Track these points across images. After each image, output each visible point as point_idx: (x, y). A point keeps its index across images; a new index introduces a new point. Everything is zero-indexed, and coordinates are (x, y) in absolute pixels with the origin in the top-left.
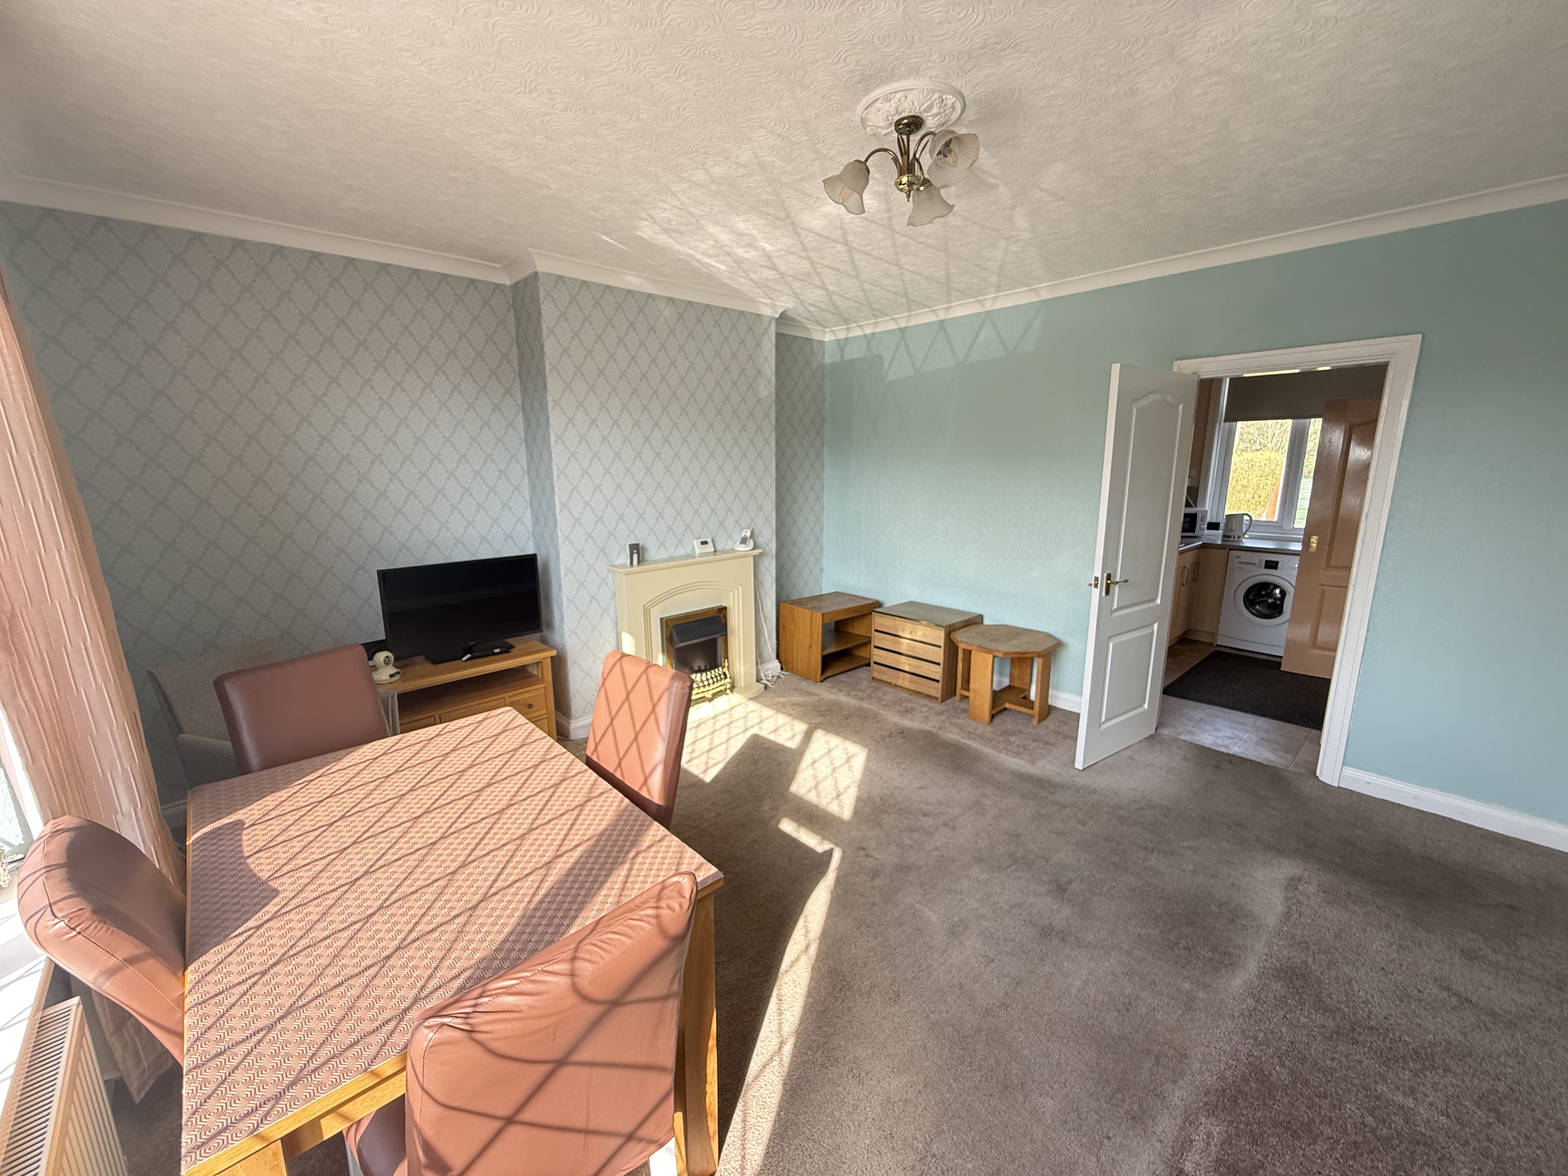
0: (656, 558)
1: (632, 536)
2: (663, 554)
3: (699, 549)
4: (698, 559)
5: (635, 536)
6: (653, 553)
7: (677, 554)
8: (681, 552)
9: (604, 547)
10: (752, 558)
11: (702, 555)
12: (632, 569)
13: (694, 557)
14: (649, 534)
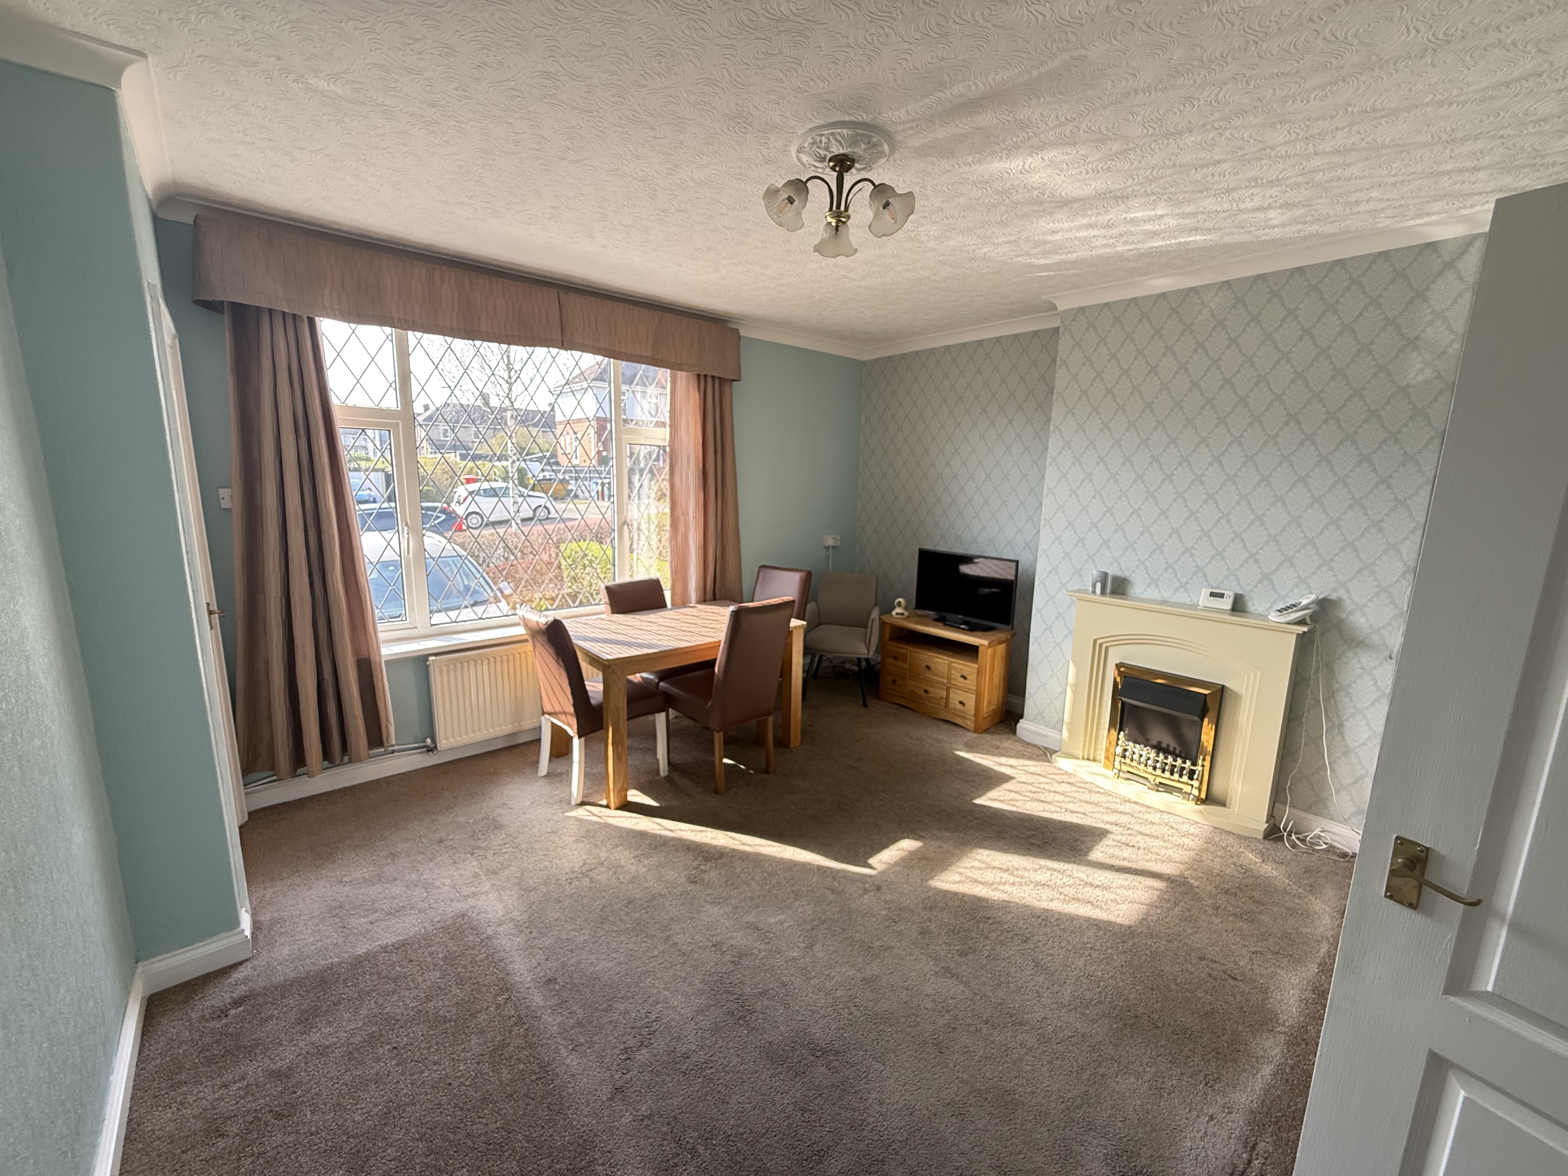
0: (1142, 596)
1: (1115, 565)
2: (1153, 594)
3: (1204, 600)
4: (1199, 613)
5: (1119, 565)
6: (1138, 589)
7: (1174, 599)
8: (1182, 597)
9: (1081, 569)
10: (1295, 636)
11: (1206, 609)
12: (1093, 597)
13: (1197, 610)
14: (1138, 567)
